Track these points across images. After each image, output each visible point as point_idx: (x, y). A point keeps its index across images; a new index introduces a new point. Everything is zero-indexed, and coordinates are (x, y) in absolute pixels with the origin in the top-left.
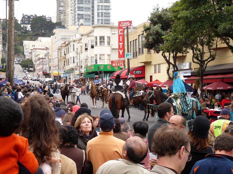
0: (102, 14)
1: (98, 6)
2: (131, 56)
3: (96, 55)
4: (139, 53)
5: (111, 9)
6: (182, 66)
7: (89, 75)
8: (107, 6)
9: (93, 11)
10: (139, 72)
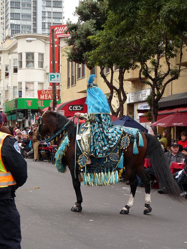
0: (50, 24)
1: (43, 12)
2: (58, 79)
3: (20, 83)
4: (79, 77)
5: (64, 18)
6: (140, 96)
7: (10, 116)
8: (57, 13)
9: (35, 19)
10: (78, 108)
